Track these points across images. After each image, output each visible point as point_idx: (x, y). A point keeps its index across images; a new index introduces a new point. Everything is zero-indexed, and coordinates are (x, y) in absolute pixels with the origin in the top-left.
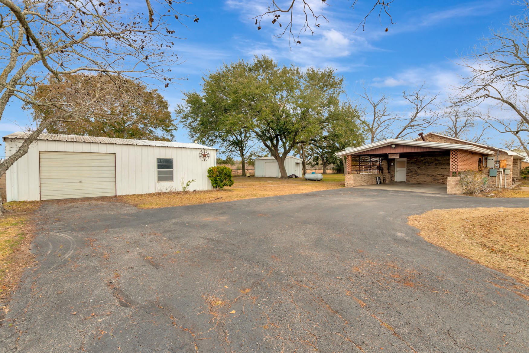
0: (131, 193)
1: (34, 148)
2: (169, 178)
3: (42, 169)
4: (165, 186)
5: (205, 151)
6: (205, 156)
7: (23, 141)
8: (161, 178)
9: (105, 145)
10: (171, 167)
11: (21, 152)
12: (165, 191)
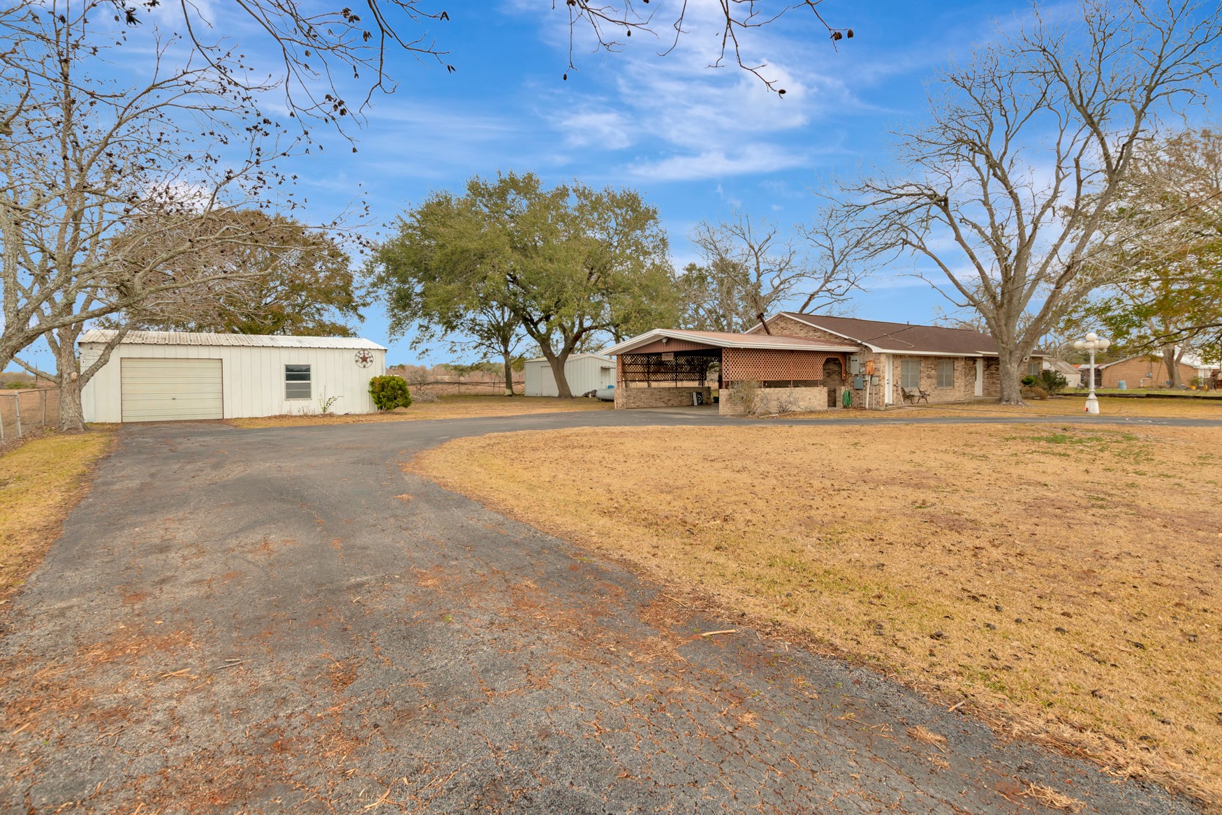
0: (246, 416)
1: (115, 355)
2: (305, 393)
3: (125, 381)
4: (297, 406)
5: (366, 352)
6: (364, 359)
7: (103, 347)
8: (291, 394)
9: (207, 348)
10: (307, 377)
11: (102, 361)
12: (295, 413)
